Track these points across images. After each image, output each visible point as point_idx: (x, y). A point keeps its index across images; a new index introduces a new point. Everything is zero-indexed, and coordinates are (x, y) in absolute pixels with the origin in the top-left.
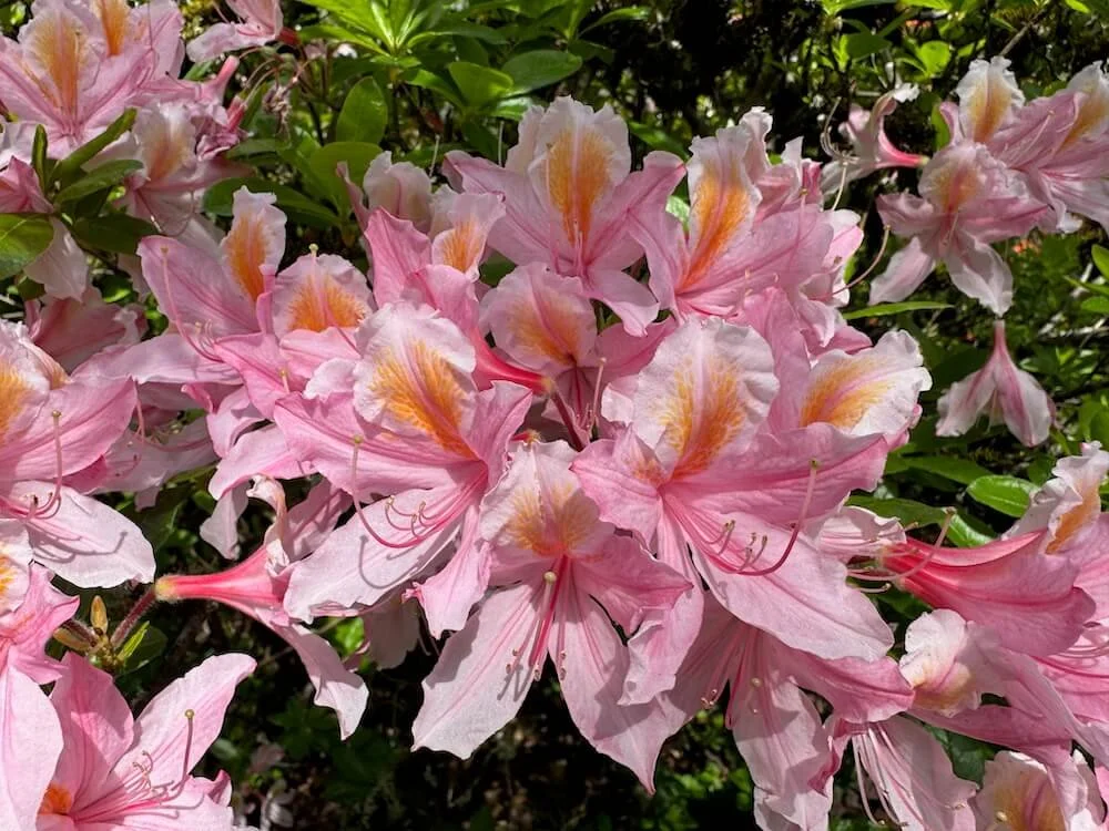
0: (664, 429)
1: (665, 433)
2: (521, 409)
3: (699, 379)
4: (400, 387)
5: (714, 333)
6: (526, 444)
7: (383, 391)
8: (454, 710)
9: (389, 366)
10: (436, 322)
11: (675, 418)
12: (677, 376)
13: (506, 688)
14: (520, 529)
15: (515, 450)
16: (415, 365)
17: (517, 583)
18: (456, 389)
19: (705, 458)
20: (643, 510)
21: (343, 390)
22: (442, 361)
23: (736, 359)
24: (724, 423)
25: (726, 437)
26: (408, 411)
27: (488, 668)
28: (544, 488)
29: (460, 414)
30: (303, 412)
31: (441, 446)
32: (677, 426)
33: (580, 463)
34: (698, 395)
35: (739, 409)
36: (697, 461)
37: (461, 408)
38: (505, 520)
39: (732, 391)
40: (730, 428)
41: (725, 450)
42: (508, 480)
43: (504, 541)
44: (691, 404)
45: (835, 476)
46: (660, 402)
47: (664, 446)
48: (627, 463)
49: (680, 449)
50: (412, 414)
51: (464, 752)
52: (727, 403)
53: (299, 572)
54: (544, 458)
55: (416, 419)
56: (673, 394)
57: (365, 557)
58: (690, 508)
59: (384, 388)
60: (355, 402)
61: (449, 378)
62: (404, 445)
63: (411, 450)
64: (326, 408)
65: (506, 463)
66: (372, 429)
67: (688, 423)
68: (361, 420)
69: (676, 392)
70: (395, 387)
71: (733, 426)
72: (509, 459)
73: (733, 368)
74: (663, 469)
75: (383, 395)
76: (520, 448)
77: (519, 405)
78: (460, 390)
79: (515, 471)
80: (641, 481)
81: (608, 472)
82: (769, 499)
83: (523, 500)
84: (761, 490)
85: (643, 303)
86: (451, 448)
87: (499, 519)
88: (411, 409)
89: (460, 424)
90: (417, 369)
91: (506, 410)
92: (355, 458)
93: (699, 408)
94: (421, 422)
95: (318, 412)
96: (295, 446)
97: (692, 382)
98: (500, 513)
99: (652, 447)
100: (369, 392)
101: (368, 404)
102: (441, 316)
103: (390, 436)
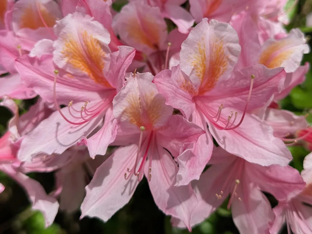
0: (193, 67)
1: (193, 69)
2: (131, 58)
3: (208, 46)
4: (75, 52)
5: (214, 27)
6: (133, 74)
7: (67, 54)
8: (101, 200)
9: (70, 42)
10: (92, 22)
11: (198, 63)
12: (198, 44)
13: (125, 190)
14: (130, 113)
15: (129, 76)
16: (82, 41)
17: (130, 144)
18: (102, 52)
19: (213, 82)
20: (186, 104)
21: (48, 54)
22: (95, 40)
23: (223, 37)
24: (220, 65)
25: (221, 73)
26: (79, 64)
27: (116, 182)
28: (141, 93)
29: (103, 64)
30: (28, 64)
31: (94, 81)
32: (199, 66)
33: (157, 80)
34: (207, 53)
35: (225, 60)
36: (209, 85)
37: (104, 61)
38: (124, 108)
39: (222, 51)
40: (222, 68)
41: (220, 78)
42: (125, 90)
43: (123, 119)
44: (205, 57)
45: (265, 87)
46: (191, 56)
47: (193, 75)
48: (177, 81)
49: (201, 77)
50: (81, 65)
51: (105, 218)
52: (220, 57)
53: (25, 141)
54: (141, 80)
55: (83, 67)
56: (197, 53)
57: (59, 133)
58: (207, 107)
59: (68, 52)
60: (54, 59)
61: (98, 47)
62: (77, 80)
63: (80, 83)
64: (40, 62)
65: (124, 82)
66: (62, 72)
67: (204, 65)
68: (57, 68)
69: (198, 51)
70: (73, 52)
71: (223, 67)
72: (126, 80)
73: (222, 41)
74: (194, 86)
75: (67, 56)
76: (131, 76)
77: (130, 56)
78: (104, 53)
79: (128, 86)
80: (183, 91)
81: (168, 85)
82: (240, 100)
83: (132, 99)
84: (236, 96)
85: (188, 19)
86: (99, 82)
87: (121, 108)
88: (80, 63)
89: (103, 69)
90: (83, 44)
91: (124, 58)
92: (55, 87)
93: (208, 59)
94: (85, 69)
95: (36, 64)
96: (24, 80)
97: (205, 48)
98: (122, 105)
99: (188, 74)
100: (61, 54)
101: (60, 60)
102: (95, 20)
103: (70, 75)
